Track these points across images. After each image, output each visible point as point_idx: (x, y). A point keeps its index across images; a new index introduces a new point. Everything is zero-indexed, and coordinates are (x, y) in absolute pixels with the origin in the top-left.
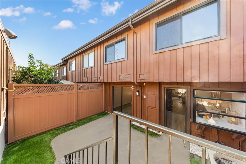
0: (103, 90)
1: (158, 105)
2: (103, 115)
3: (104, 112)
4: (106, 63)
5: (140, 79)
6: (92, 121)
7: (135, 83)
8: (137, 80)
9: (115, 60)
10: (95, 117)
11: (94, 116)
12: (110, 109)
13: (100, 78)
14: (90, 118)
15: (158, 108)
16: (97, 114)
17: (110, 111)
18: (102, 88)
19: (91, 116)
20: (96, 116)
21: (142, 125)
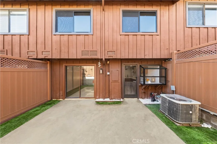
0: (47, 72)
1: (120, 79)
2: (50, 104)
3: (50, 101)
4: (57, 33)
5: (108, 55)
6: (31, 118)
7: (104, 59)
8: (105, 57)
9: (74, 32)
10: (37, 110)
11: (33, 111)
12: (61, 94)
13: (43, 52)
14: (25, 115)
15: (120, 81)
16: (38, 106)
17: (61, 97)
18: (47, 68)
19: (24, 113)
20: (38, 108)
21: (105, 99)
